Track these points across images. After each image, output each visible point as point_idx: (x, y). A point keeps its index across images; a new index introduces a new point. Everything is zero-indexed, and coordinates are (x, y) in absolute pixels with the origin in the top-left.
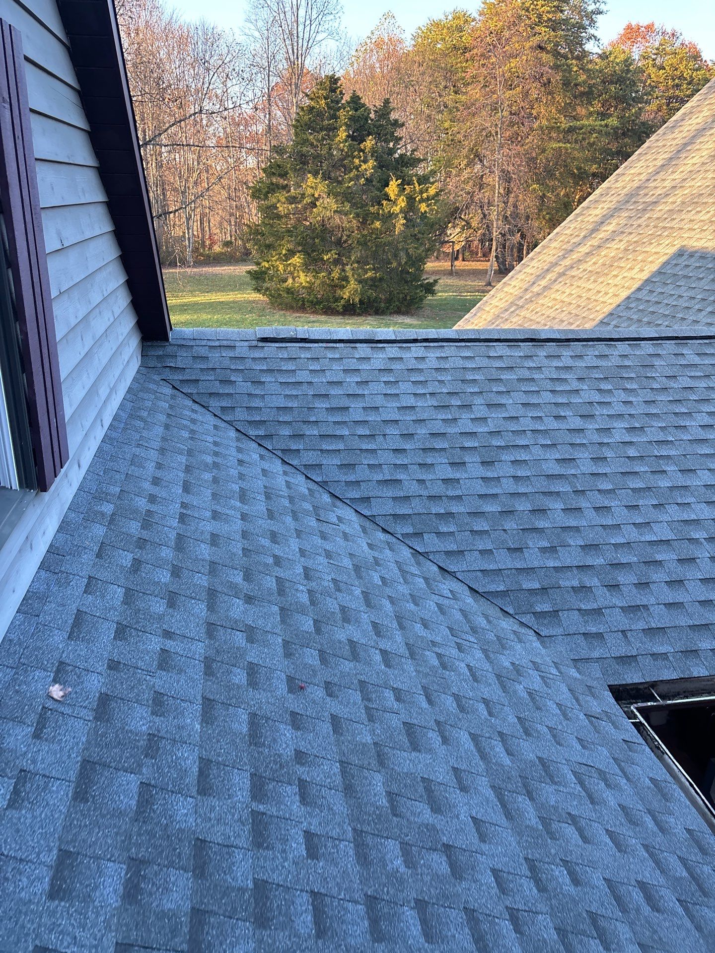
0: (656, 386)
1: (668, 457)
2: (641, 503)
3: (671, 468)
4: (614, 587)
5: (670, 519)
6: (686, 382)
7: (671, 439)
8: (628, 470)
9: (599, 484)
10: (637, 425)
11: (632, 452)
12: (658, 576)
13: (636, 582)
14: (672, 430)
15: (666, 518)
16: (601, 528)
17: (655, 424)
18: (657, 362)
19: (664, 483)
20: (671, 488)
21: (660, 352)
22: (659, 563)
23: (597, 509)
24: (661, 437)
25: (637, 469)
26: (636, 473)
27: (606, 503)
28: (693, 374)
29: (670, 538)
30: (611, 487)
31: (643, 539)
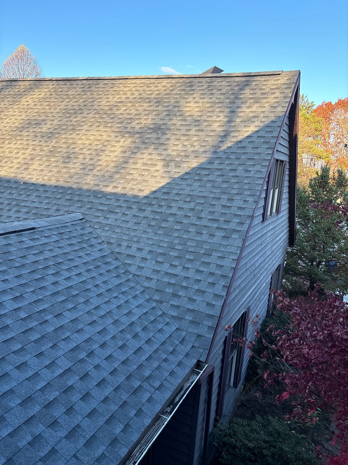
0: (17, 265)
1: (44, 310)
2: (43, 349)
3: (49, 317)
4: (54, 424)
5: (64, 353)
6: (32, 258)
7: (40, 297)
8: (26, 329)
9: (11, 347)
10: (18, 295)
11: (23, 315)
12: (76, 397)
13: (65, 410)
14: (38, 291)
15: (61, 353)
16: (26, 381)
17: (28, 290)
18: (12, 249)
19: (50, 329)
20: (56, 330)
21: (10, 242)
22: (71, 388)
23: (18, 368)
24: (35, 298)
25: (31, 326)
26: (31, 328)
27: (23, 360)
28: (33, 252)
29: (69, 366)
30: (20, 346)
31: (56, 375)
